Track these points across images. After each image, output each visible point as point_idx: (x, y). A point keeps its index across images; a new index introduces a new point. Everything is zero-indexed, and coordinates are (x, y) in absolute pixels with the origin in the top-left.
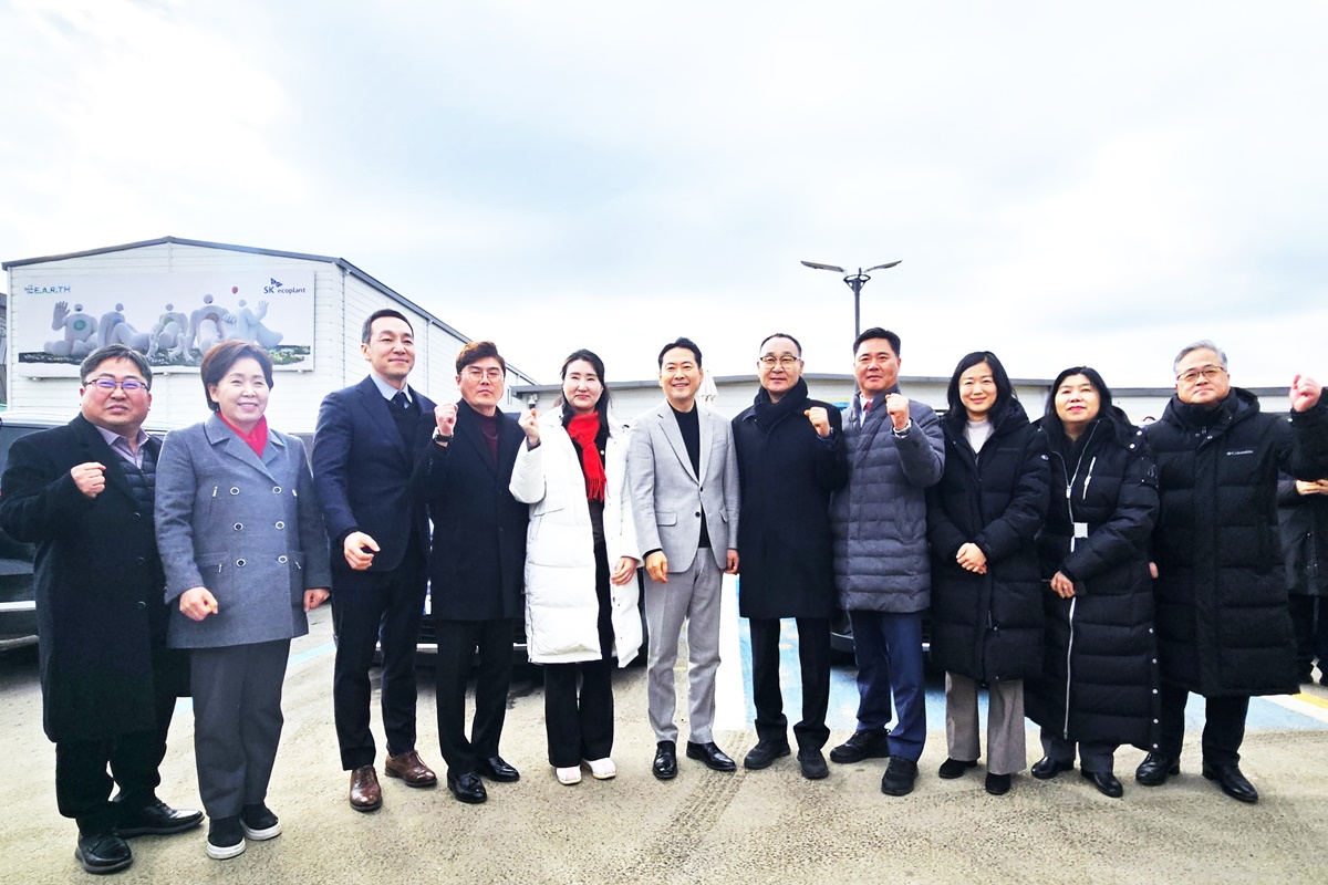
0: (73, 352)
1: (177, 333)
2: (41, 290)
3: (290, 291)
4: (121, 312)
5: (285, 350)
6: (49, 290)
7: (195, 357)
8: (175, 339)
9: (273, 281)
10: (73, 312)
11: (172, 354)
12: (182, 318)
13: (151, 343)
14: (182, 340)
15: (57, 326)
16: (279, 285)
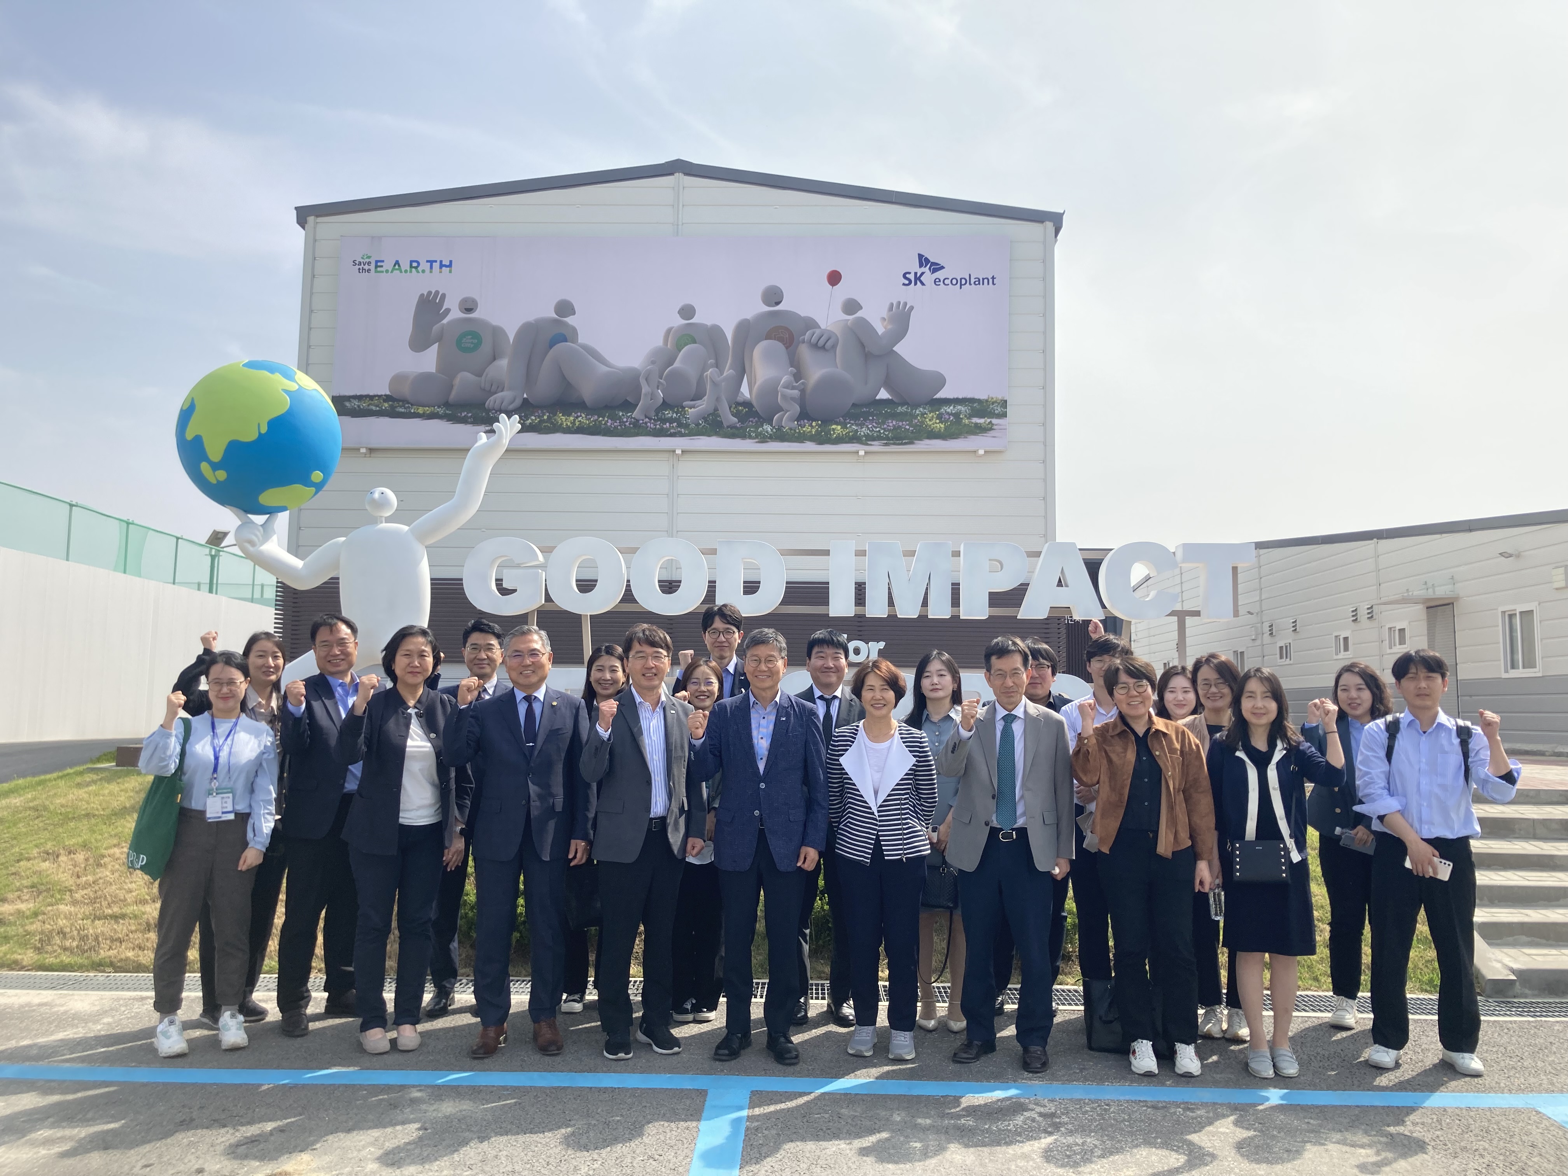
0: (453, 396)
1: (704, 370)
2: (388, 265)
3: (961, 282)
4: (570, 320)
5: (950, 409)
6: (405, 265)
7: (742, 418)
8: (701, 381)
9: (923, 261)
10: (456, 314)
11: (694, 411)
12: (714, 334)
13: (645, 389)
14: (715, 384)
15: (419, 343)
16: (936, 268)
